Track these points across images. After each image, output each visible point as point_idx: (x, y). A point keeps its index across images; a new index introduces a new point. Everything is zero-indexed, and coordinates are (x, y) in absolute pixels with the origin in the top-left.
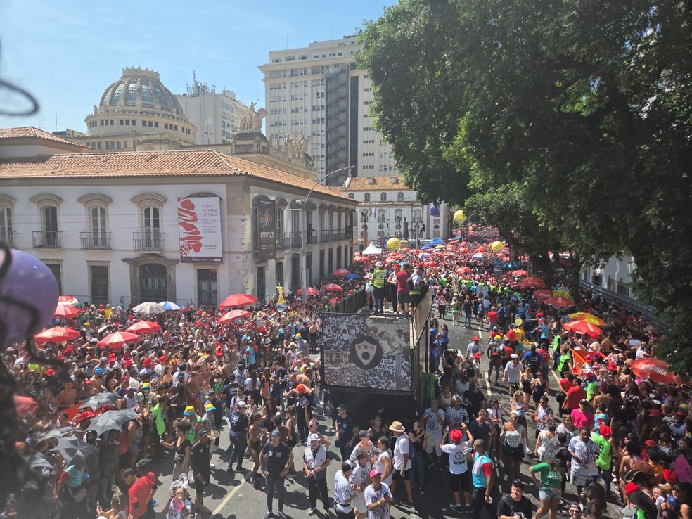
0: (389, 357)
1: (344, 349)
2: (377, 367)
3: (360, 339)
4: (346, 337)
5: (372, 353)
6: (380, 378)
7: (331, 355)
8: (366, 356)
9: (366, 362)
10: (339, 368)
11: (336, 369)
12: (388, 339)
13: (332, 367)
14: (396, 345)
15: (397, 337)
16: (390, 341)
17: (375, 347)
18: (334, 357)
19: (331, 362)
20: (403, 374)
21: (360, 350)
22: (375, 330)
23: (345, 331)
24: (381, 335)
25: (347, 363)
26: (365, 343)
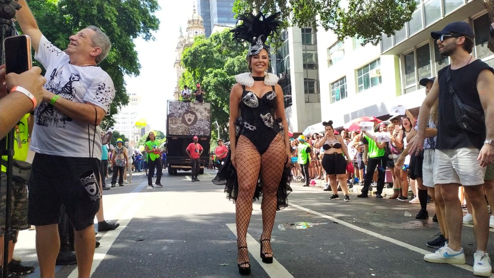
0: (200, 120)
1: (179, 117)
2: (195, 125)
3: (187, 112)
4: (180, 111)
5: (193, 118)
6: (196, 130)
7: (172, 120)
8: (190, 120)
9: (189, 123)
10: (176, 126)
11: (175, 127)
12: (200, 112)
13: (172, 126)
14: (203, 115)
15: (204, 111)
16: (201, 113)
17: (194, 116)
18: (174, 121)
19: (172, 124)
20: (207, 128)
21: (187, 117)
22: (194, 108)
23: (180, 109)
24: (197, 110)
25: (180, 124)
26: (189, 114)
